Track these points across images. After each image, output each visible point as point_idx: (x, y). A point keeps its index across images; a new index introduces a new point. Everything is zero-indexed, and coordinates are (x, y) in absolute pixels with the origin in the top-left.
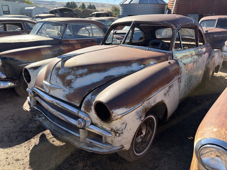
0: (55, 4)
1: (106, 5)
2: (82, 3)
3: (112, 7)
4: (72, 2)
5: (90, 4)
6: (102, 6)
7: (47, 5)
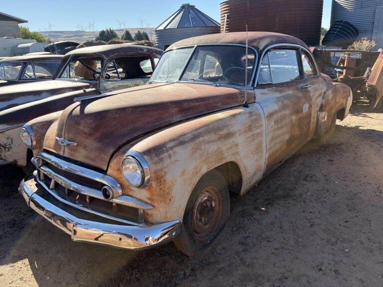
2: (125, 31)
4: (109, 30)
5: (139, 32)
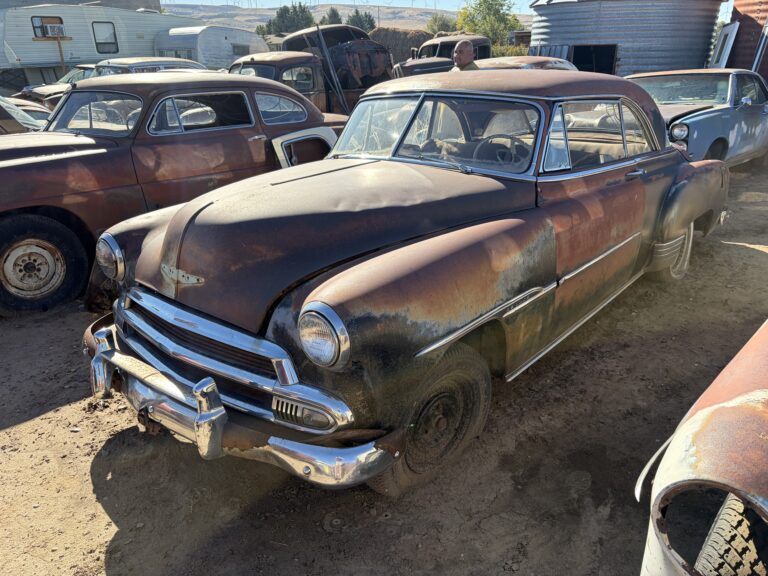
0: (236, 15)
1: (405, 14)
2: (328, 10)
3: (429, 18)
4: (298, 5)
5: (357, 12)
6: (390, 16)
7: (210, 17)
